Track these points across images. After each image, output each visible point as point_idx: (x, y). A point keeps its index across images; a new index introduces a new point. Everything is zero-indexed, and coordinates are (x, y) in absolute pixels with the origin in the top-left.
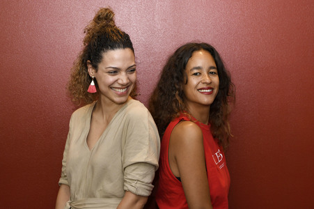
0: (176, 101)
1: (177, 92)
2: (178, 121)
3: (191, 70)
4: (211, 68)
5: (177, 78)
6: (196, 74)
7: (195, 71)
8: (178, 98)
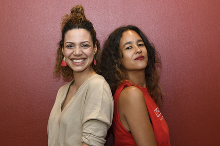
0: (118, 72)
1: (117, 65)
2: (123, 87)
3: (124, 46)
4: (139, 41)
5: (115, 55)
6: (128, 48)
7: (127, 46)
8: (118, 69)
